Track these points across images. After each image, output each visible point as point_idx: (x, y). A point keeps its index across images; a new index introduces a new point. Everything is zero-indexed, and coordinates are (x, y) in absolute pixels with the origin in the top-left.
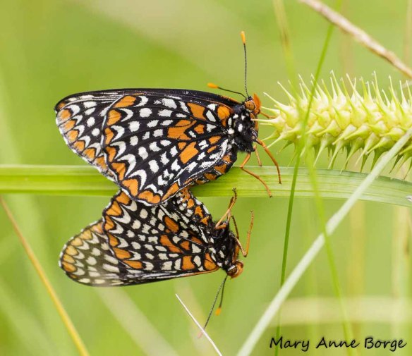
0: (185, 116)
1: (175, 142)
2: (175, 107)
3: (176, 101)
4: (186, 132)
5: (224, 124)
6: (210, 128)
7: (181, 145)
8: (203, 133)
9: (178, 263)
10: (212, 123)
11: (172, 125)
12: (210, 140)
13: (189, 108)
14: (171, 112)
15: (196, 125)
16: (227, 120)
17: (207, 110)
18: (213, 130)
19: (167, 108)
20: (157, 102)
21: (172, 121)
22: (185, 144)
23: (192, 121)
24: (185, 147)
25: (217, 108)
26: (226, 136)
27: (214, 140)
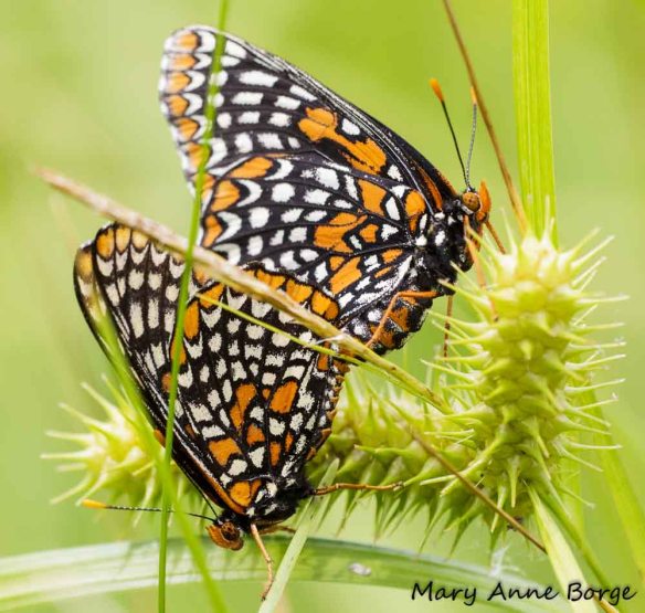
0: (349, 206)
1: (325, 255)
2: (336, 186)
3: (340, 175)
4: (346, 238)
5: (413, 226)
6: (388, 231)
7: (335, 262)
8: (374, 241)
9: (215, 431)
10: (393, 223)
11: (325, 222)
12: (384, 255)
13: (359, 190)
14: (327, 195)
15: (365, 225)
16: (420, 218)
17: (389, 195)
18: (392, 237)
19: (322, 187)
20: (307, 174)
21: (325, 213)
22: (341, 260)
23: (359, 216)
24: (341, 266)
25: (406, 193)
26: (411, 249)
27: (390, 256)
